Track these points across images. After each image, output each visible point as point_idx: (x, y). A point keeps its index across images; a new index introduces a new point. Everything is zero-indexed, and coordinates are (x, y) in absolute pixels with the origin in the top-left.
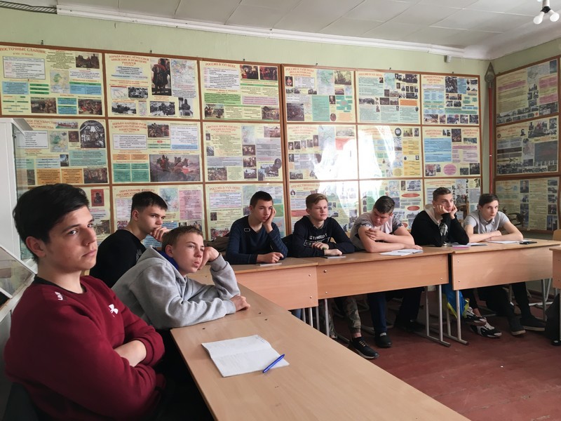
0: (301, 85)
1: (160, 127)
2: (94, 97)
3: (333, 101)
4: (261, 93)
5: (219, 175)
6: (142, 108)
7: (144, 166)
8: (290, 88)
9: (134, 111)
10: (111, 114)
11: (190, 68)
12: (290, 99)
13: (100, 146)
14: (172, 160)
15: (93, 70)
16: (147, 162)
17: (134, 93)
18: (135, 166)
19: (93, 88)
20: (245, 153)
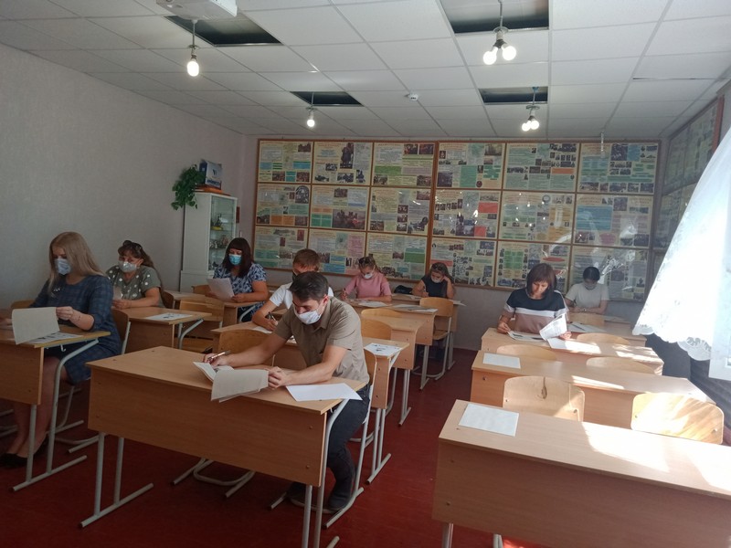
0: (453, 157)
1: (342, 190)
2: (306, 170)
3: (480, 170)
4: (419, 165)
5: (378, 227)
6: (332, 177)
7: (329, 217)
8: (443, 160)
9: (328, 180)
10: (314, 182)
11: (367, 148)
12: (442, 169)
13: (306, 202)
14: (347, 214)
15: (307, 153)
16: (331, 214)
17: (330, 167)
18: (324, 217)
19: (305, 164)
20: (400, 211)
